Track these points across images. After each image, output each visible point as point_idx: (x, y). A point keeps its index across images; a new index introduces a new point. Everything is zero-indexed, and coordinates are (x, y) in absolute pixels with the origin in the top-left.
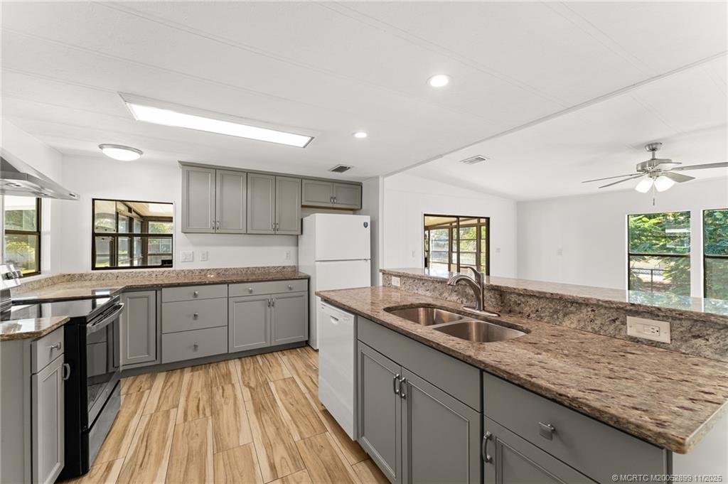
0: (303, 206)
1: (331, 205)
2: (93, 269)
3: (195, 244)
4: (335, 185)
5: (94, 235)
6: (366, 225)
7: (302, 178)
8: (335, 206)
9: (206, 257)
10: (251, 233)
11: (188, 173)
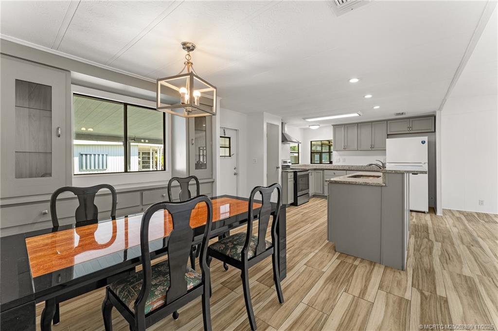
0: (388, 135)
1: (408, 132)
2: (311, 163)
3: (340, 155)
4: (411, 120)
5: (311, 153)
6: (423, 142)
7: (387, 120)
8: (411, 132)
9: (344, 160)
10: (360, 150)
11: (335, 128)
